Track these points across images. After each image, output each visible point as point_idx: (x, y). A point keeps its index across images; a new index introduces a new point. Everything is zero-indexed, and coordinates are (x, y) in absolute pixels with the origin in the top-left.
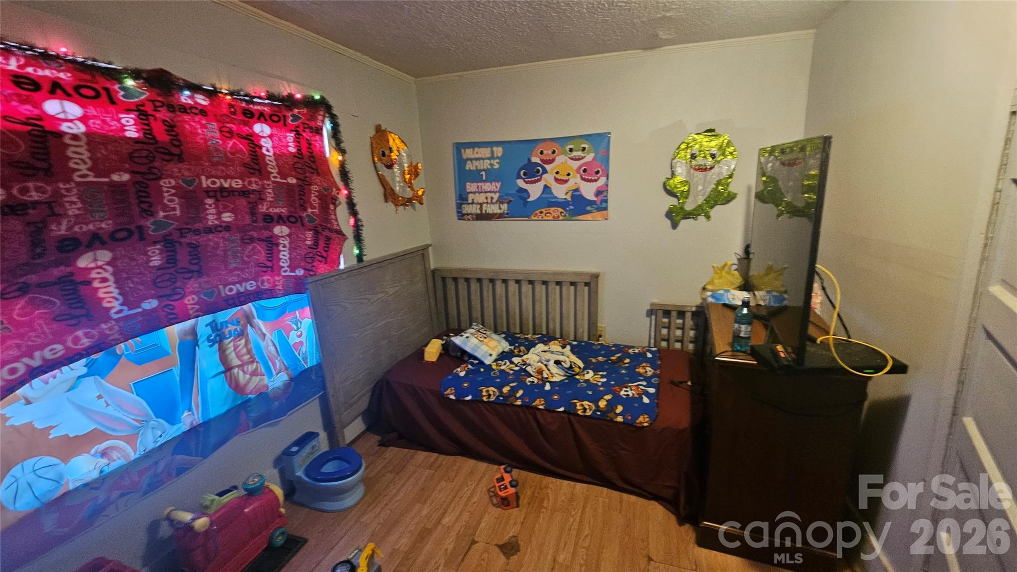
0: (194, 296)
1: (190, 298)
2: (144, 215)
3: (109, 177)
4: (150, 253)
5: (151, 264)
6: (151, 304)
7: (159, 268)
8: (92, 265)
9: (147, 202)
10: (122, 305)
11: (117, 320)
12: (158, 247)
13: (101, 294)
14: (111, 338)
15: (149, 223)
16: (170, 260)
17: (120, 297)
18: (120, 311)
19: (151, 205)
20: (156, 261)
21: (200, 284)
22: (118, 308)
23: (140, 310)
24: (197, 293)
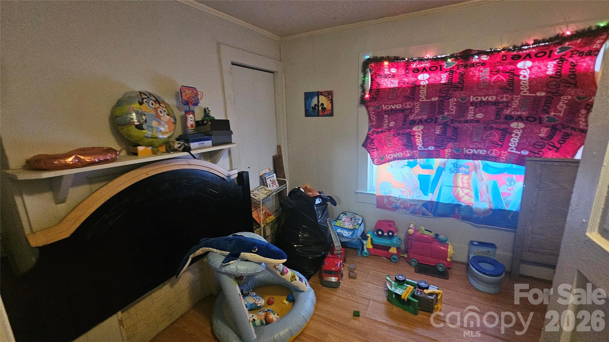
0: (450, 149)
1: (448, 150)
2: (439, 113)
3: (430, 99)
4: (436, 129)
5: (436, 133)
6: (431, 148)
7: (438, 135)
8: (417, 130)
9: (442, 109)
10: (422, 146)
11: (419, 151)
12: (440, 126)
13: (417, 140)
14: (416, 156)
15: (440, 117)
16: (444, 132)
17: (422, 143)
18: (421, 148)
19: (443, 109)
20: (438, 132)
21: (454, 145)
22: (421, 146)
23: (427, 149)
24: (452, 149)
